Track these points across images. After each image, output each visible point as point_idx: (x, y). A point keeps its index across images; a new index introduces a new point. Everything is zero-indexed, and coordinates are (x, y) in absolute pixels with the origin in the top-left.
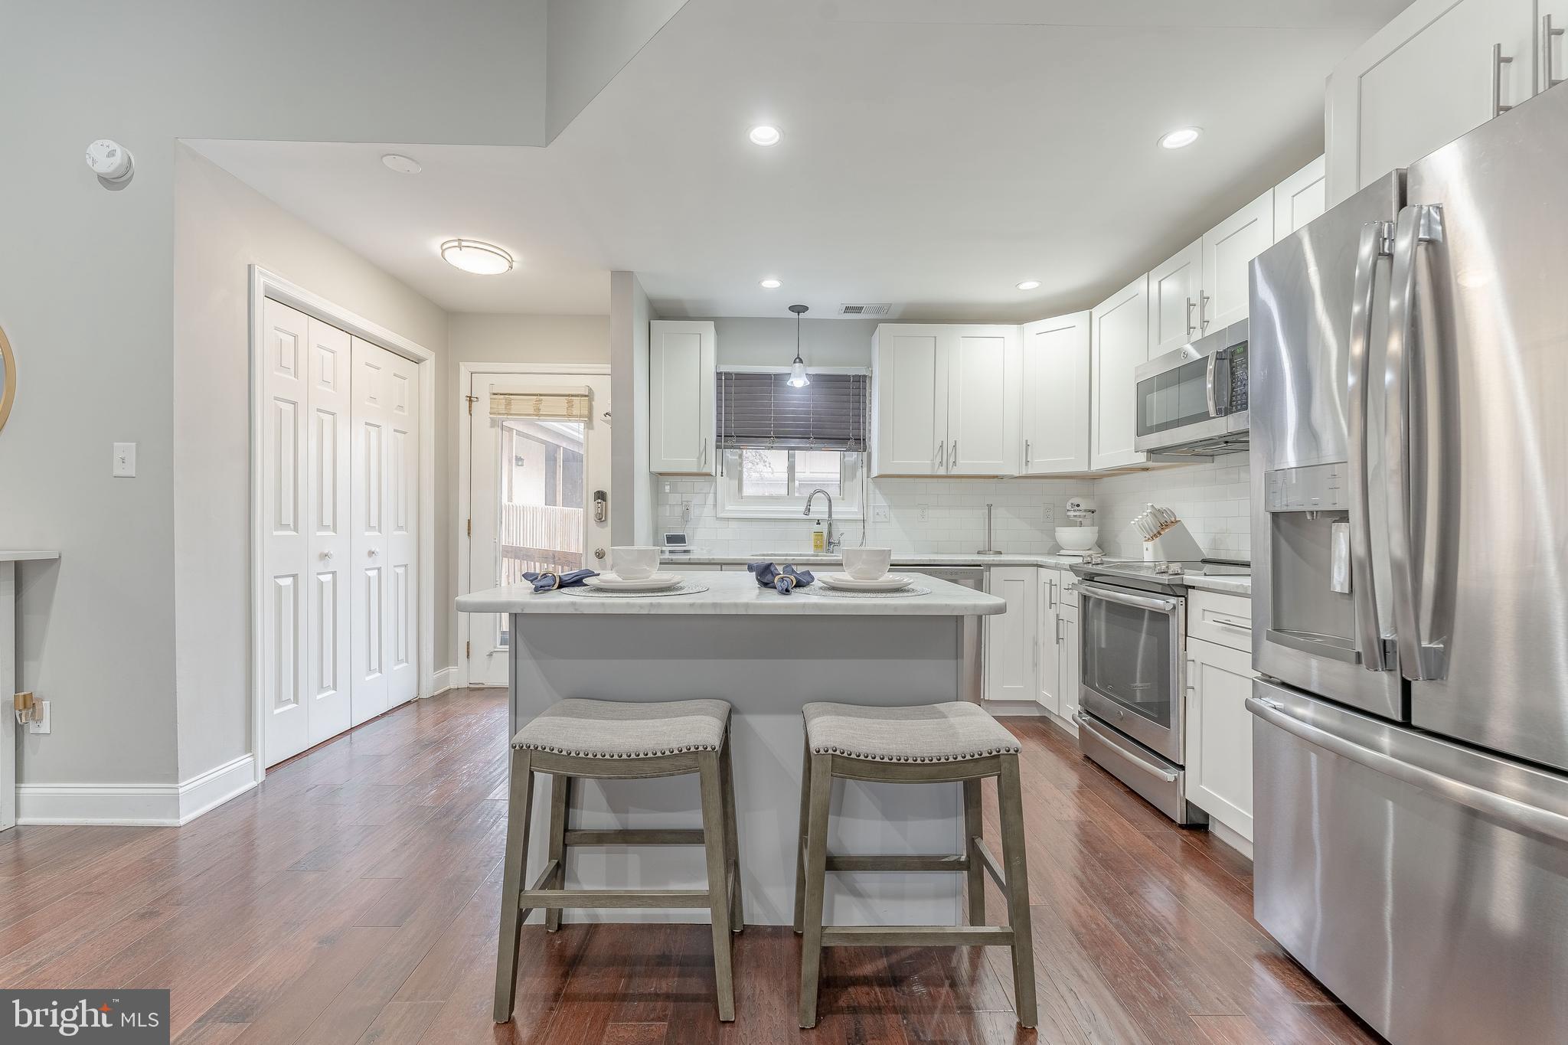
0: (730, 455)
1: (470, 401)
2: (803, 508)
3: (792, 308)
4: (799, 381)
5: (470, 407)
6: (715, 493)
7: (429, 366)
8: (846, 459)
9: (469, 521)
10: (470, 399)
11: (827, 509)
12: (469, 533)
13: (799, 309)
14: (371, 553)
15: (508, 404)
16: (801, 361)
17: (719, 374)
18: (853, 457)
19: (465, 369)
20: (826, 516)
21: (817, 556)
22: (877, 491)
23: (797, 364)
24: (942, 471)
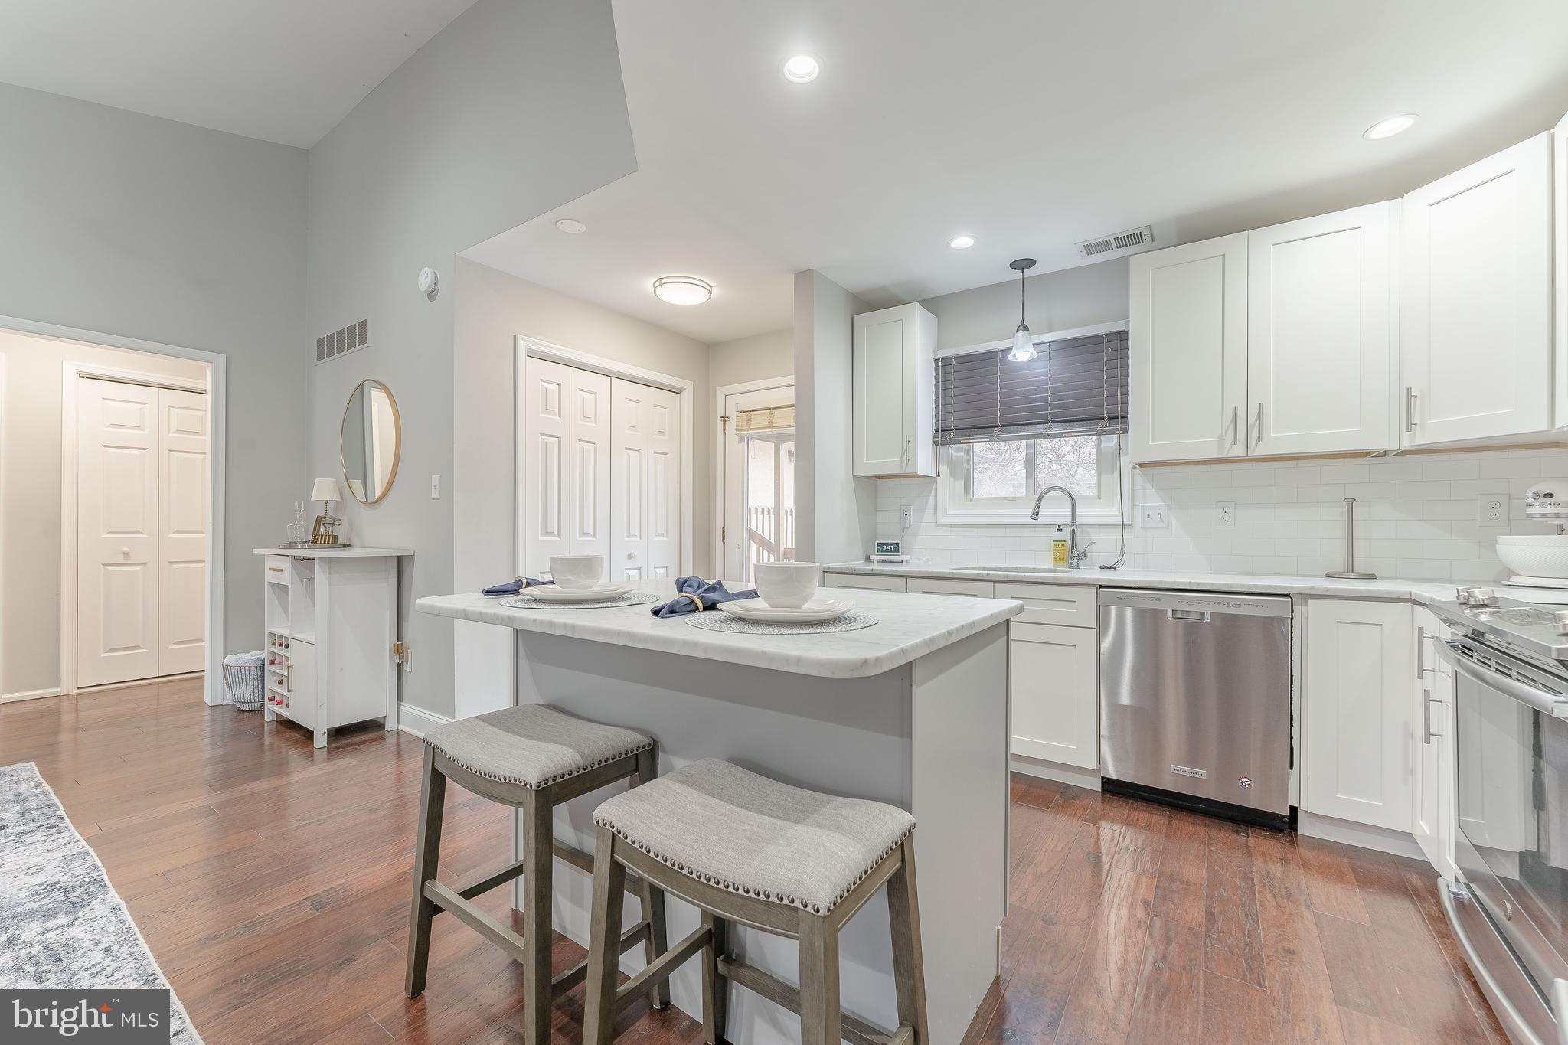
0: (954, 451)
1: (725, 421)
2: (1030, 511)
3: (1014, 265)
4: (1022, 353)
5: (724, 426)
6: (936, 496)
7: (688, 395)
8: (1104, 445)
9: (724, 529)
10: (724, 419)
11: (1069, 511)
12: (723, 540)
13: (1023, 264)
14: (630, 556)
15: (749, 420)
16: (1026, 328)
17: (937, 361)
18: (1111, 442)
19: (720, 393)
20: (1069, 521)
21: (1054, 571)
22: (1148, 486)
23: (1020, 333)
24: (1238, 452)
